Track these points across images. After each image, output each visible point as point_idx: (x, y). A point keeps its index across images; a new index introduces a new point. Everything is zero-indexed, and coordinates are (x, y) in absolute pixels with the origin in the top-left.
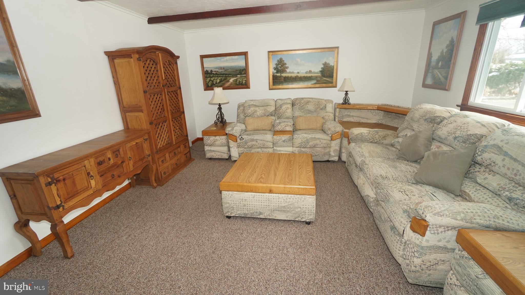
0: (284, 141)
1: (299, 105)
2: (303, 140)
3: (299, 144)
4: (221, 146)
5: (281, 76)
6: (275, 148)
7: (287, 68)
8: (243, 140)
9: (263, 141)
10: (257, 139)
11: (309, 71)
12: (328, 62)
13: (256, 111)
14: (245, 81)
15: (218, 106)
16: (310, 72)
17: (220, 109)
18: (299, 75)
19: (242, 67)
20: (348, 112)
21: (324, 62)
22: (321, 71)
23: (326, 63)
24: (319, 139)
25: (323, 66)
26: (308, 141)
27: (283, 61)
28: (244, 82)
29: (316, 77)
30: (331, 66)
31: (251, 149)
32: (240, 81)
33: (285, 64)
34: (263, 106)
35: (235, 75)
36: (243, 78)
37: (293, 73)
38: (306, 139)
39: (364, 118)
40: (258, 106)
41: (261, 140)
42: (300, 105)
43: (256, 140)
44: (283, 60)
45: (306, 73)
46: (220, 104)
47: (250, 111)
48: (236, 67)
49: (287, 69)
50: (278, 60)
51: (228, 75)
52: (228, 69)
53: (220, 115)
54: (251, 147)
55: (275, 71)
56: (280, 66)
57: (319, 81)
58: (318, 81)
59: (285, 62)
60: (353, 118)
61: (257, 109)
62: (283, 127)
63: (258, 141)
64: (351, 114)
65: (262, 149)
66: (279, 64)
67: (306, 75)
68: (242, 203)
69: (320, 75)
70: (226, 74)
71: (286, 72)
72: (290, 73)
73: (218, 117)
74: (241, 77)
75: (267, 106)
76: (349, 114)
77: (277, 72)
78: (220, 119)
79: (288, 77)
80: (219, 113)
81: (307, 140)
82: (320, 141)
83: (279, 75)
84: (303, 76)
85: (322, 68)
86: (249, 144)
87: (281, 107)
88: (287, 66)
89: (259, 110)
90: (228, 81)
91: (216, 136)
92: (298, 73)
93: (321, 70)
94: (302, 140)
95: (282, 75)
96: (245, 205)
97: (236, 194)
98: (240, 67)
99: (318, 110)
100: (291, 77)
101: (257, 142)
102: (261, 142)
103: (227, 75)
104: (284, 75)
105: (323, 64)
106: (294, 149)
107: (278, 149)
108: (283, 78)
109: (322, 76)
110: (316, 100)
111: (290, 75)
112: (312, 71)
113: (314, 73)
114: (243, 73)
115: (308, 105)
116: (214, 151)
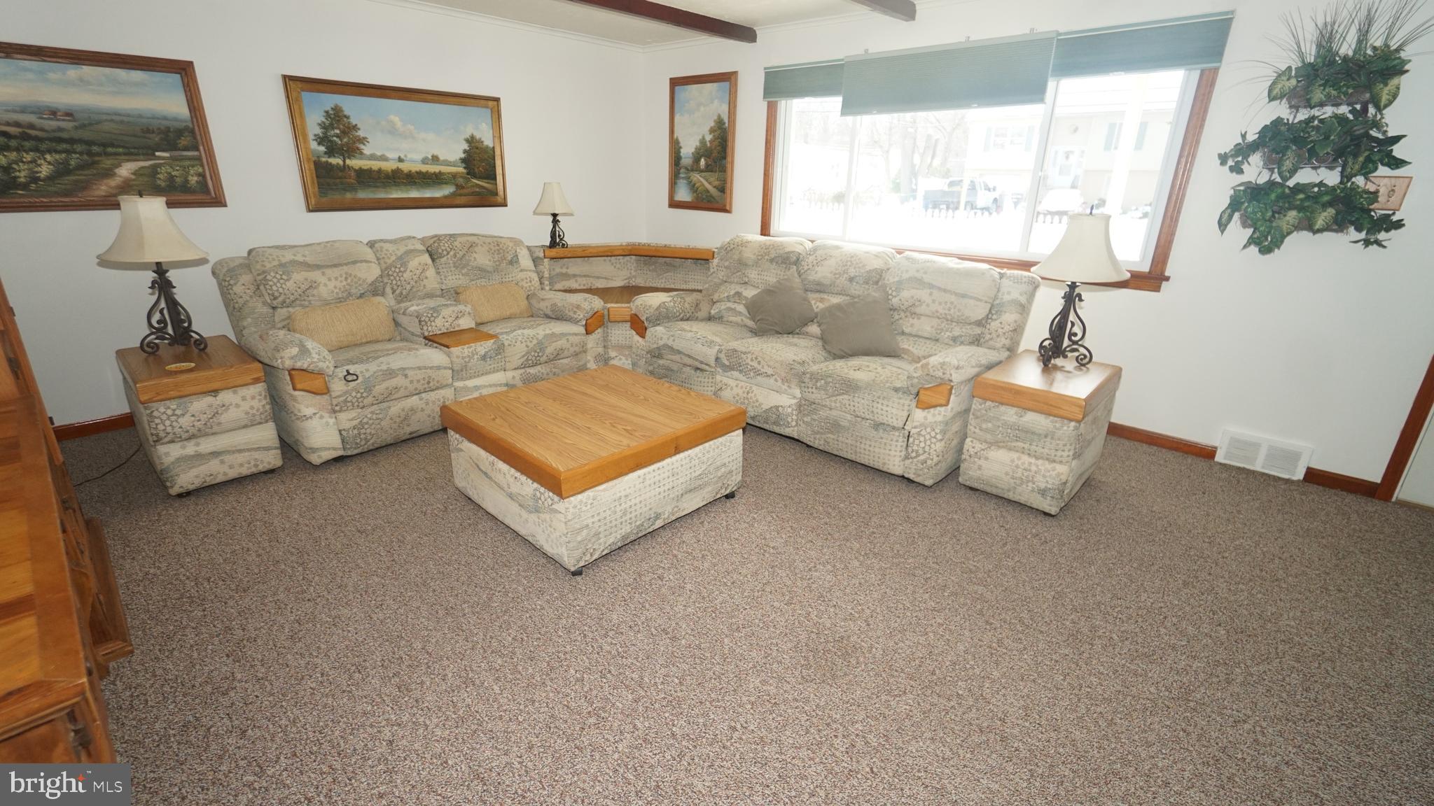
0: (484, 358)
1: (452, 253)
2: (531, 345)
3: (523, 356)
4: (245, 427)
5: (345, 168)
6: (459, 384)
7: (363, 140)
8: (360, 379)
9: (425, 368)
10: (404, 369)
11: (432, 156)
12: (478, 135)
13: (313, 285)
14: (199, 175)
16: (435, 159)
17: (163, 285)
18: (405, 167)
19: (175, 119)
20: (561, 268)
21: (468, 136)
22: (463, 161)
23: (472, 137)
24: (563, 335)
25: (466, 146)
26: (541, 346)
27: (348, 117)
28: (193, 180)
29: (454, 176)
30: (487, 147)
31: (385, 405)
32: (171, 178)
33: (355, 128)
34: (335, 266)
35: (149, 152)
36: (187, 163)
37: (383, 158)
38: (535, 342)
39: (598, 278)
40: (318, 267)
41: (419, 368)
42: (455, 256)
43: (403, 371)
44: (346, 113)
45: (425, 161)
46: (158, 264)
47: (290, 284)
48: (140, 116)
49: (362, 146)
50: (327, 112)
51: (104, 145)
52: (99, 122)
53: (165, 312)
54: (388, 397)
55: (322, 149)
56: (337, 131)
57: (463, 187)
58: (458, 186)
59: (353, 121)
60: (576, 281)
61: (316, 275)
62: (450, 320)
63: (410, 373)
64: (571, 271)
65: (423, 395)
66: (332, 127)
67: (424, 168)
69: (461, 170)
70: (90, 143)
71: (362, 153)
72: (373, 157)
73: (158, 322)
74: (171, 158)
75: (354, 262)
76: (564, 270)
77: (331, 152)
79: (370, 171)
80: (163, 304)
81: (540, 343)
82: (568, 340)
83: (336, 161)
84: (418, 170)
85: (465, 151)
86: (379, 389)
87: (404, 264)
88: (361, 134)
89: (323, 280)
90: (109, 173)
91: (215, 392)
92: (400, 160)
93: (463, 156)
94: (527, 346)
95: (348, 162)
98: (165, 118)
99: (504, 265)
100: (380, 171)
101: (406, 376)
102: (420, 375)
103: (95, 149)
104: (355, 163)
105: (467, 141)
106: (510, 374)
107: (471, 383)
108: (353, 174)
109: (468, 174)
110: (489, 240)
111: (375, 165)
112: (442, 158)
113: (447, 163)
114: (183, 142)
115: (474, 255)
116: (215, 454)
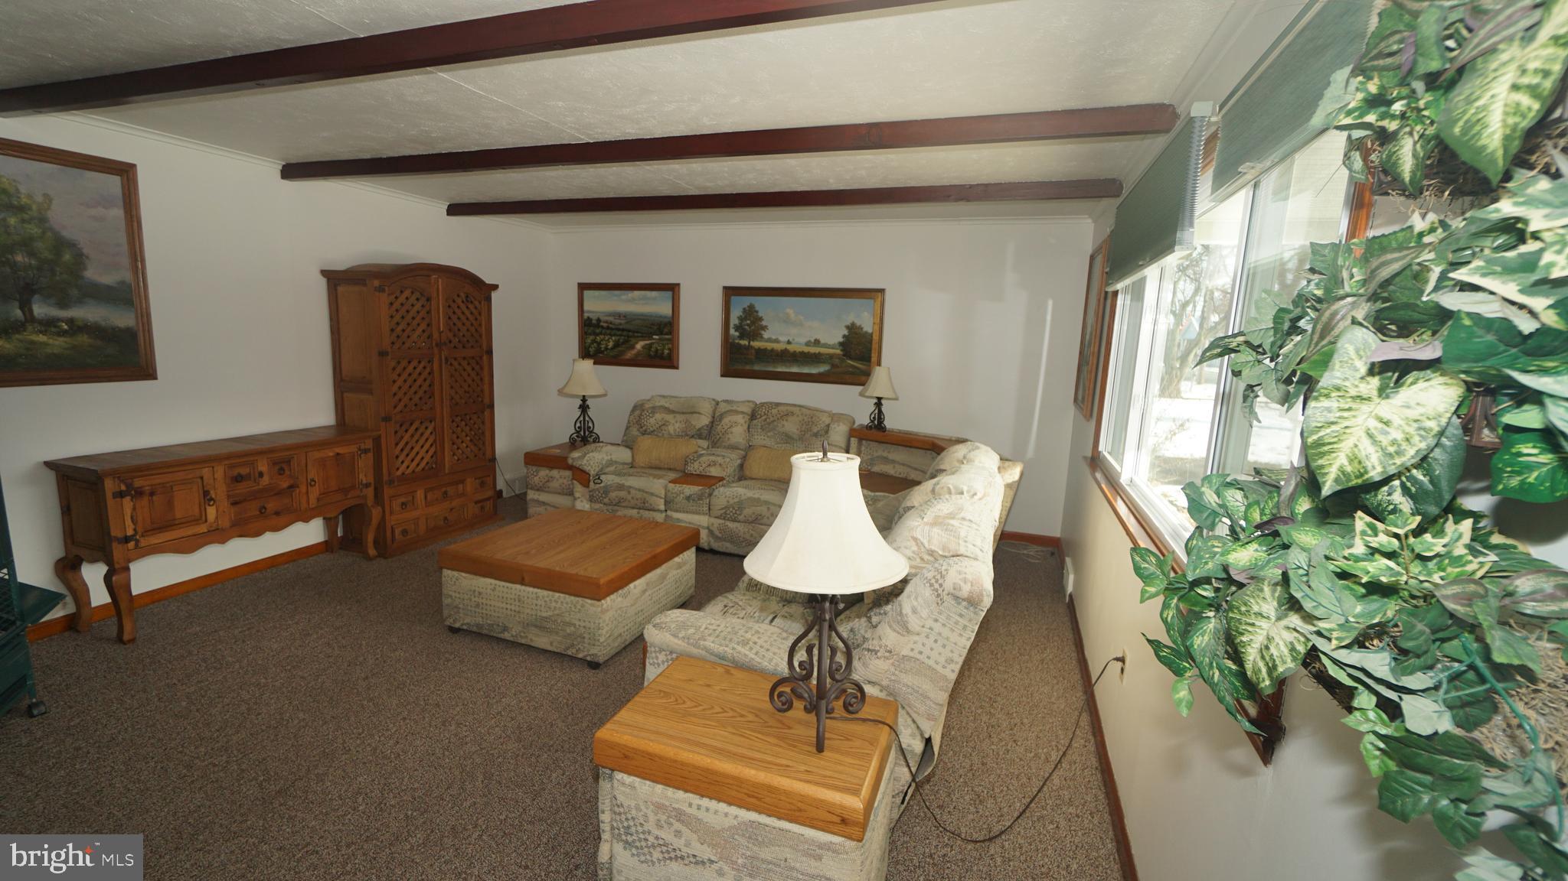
0: (688, 498)
1: (764, 418)
2: (731, 502)
3: (722, 509)
4: (559, 493)
5: (749, 347)
6: (669, 513)
7: (764, 328)
8: (602, 485)
9: (643, 491)
10: (630, 487)
11: (815, 340)
12: (858, 323)
13: (665, 424)
14: (669, 349)
15: (579, 402)
16: (817, 342)
17: (584, 408)
18: (791, 348)
19: (665, 317)
20: (884, 451)
21: (848, 323)
22: (841, 344)
23: (853, 324)
24: (766, 503)
25: (846, 332)
26: (740, 505)
27: (757, 312)
28: (666, 352)
29: (831, 356)
30: (866, 332)
31: (616, 508)
32: (657, 350)
33: (761, 319)
34: (683, 413)
35: (649, 336)
36: (665, 342)
37: (777, 341)
38: (736, 500)
40: (673, 412)
41: (639, 490)
42: (766, 420)
43: (629, 489)
44: (757, 309)
45: (808, 344)
46: (584, 396)
47: (652, 421)
48: (651, 316)
49: (763, 332)
50: (744, 309)
51: (634, 332)
52: (635, 320)
53: (582, 422)
54: (619, 503)
55: (737, 334)
56: (748, 322)
57: (837, 366)
58: (833, 366)
59: (760, 314)
60: (894, 467)
61: (669, 417)
62: (704, 466)
63: (633, 491)
64: (891, 456)
65: (641, 511)
66: (745, 319)
67: (806, 349)
68: (473, 599)
69: (838, 351)
70: (629, 331)
71: (762, 337)
72: (770, 340)
73: (579, 427)
74: (659, 339)
75: (692, 413)
76: (885, 454)
77: (741, 337)
78: (582, 433)
79: (765, 350)
80: (581, 419)
81: (740, 502)
82: (768, 508)
83: (744, 342)
84: (801, 350)
85: (844, 336)
86: (613, 495)
87: (722, 420)
88: (764, 323)
89: (673, 421)
90: (633, 347)
91: (552, 468)
92: (789, 342)
93: (841, 340)
94: (728, 502)
95: (752, 343)
96: (478, 606)
97: (465, 578)
98: (661, 317)
99: (807, 436)
100: (772, 350)
101: (629, 493)
102: (639, 495)
103: (631, 334)
104: (756, 344)
105: (847, 327)
106: (713, 520)
107: (676, 515)
108: (753, 351)
109: (844, 355)
110: (808, 412)
111: (769, 346)
112: (822, 341)
113: (826, 346)
114: (666, 330)
115: (785, 423)
116: (544, 503)
